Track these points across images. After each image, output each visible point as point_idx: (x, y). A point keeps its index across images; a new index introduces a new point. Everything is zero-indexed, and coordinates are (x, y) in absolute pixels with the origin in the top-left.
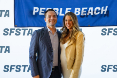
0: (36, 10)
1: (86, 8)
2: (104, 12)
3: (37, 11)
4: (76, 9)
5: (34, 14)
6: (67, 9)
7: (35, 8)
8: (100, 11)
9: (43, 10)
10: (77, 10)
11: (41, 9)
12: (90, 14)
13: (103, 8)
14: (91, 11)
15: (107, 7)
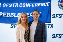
1: (29, 13)
3: (2, 15)
6: (18, 13)
9: (5, 14)
11: (4, 13)
12: (31, 16)
14: (31, 15)
15: (40, 13)
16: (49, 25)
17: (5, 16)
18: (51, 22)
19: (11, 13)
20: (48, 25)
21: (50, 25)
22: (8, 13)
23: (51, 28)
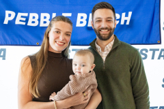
0: (10, 15)
2: (126, 21)
4: (80, 15)
5: (6, 22)
7: (7, 12)
8: (120, 20)
9: (22, 17)
10: (82, 18)
11: (20, 14)
13: (124, 14)
16: (154, 50)
17: (24, 23)
18: (160, 43)
19: (43, 15)
20: (151, 50)
21: (158, 50)
22: (32, 15)
23: (159, 58)
